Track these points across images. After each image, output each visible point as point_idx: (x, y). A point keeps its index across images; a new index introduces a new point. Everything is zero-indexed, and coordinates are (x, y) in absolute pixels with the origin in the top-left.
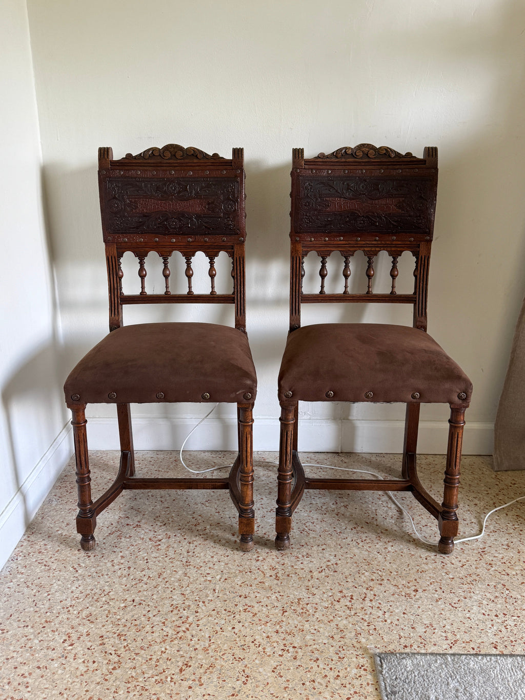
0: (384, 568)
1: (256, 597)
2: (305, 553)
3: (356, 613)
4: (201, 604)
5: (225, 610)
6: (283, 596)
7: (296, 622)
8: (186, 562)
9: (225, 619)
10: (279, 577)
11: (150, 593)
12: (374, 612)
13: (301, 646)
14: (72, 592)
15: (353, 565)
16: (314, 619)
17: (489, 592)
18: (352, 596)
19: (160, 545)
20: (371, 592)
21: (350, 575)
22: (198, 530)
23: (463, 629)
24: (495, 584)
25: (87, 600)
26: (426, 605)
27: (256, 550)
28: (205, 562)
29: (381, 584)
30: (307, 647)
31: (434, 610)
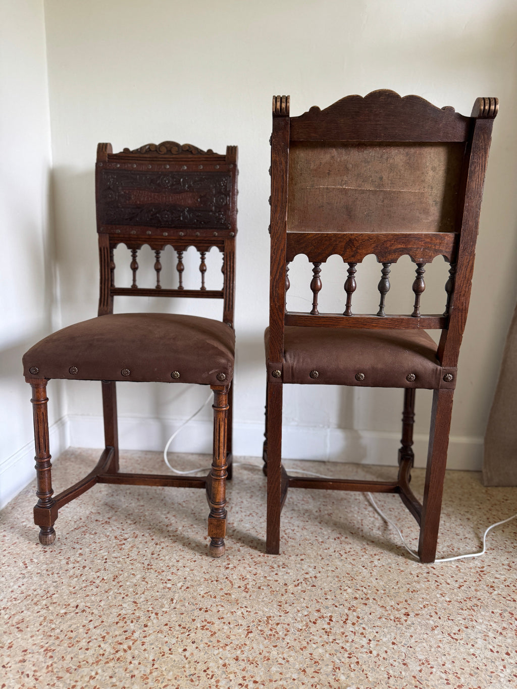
0: (369, 584)
1: (219, 611)
2: (281, 563)
3: (335, 640)
4: (153, 616)
5: (180, 626)
6: (250, 612)
7: (262, 647)
8: (148, 565)
9: (177, 638)
10: (248, 589)
11: (98, 599)
12: (356, 639)
13: (264, 681)
14: (12, 591)
15: (334, 579)
16: (284, 644)
17: (495, 622)
18: (331, 616)
19: (124, 544)
20: (354, 613)
21: (330, 591)
22: (168, 531)
23: (467, 670)
24: (500, 612)
25: (25, 603)
26: (420, 634)
27: (227, 556)
28: (168, 566)
29: (366, 604)
30: (271, 684)
31: (429, 641)
